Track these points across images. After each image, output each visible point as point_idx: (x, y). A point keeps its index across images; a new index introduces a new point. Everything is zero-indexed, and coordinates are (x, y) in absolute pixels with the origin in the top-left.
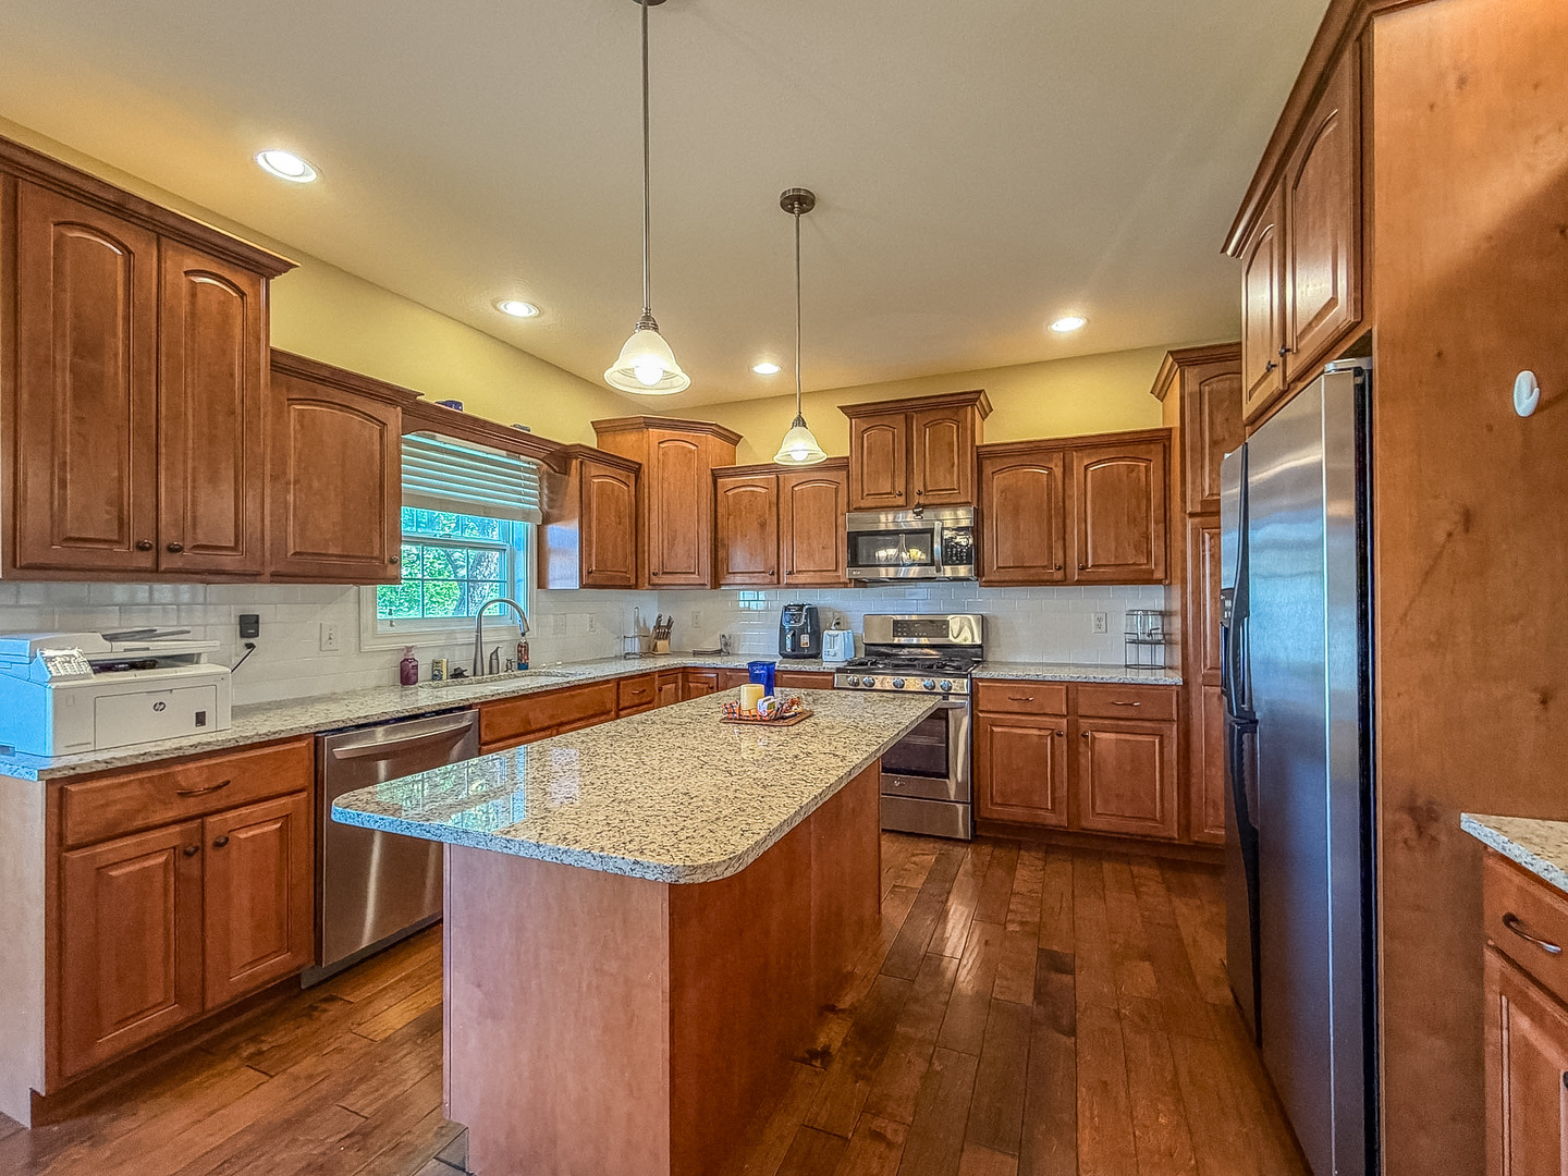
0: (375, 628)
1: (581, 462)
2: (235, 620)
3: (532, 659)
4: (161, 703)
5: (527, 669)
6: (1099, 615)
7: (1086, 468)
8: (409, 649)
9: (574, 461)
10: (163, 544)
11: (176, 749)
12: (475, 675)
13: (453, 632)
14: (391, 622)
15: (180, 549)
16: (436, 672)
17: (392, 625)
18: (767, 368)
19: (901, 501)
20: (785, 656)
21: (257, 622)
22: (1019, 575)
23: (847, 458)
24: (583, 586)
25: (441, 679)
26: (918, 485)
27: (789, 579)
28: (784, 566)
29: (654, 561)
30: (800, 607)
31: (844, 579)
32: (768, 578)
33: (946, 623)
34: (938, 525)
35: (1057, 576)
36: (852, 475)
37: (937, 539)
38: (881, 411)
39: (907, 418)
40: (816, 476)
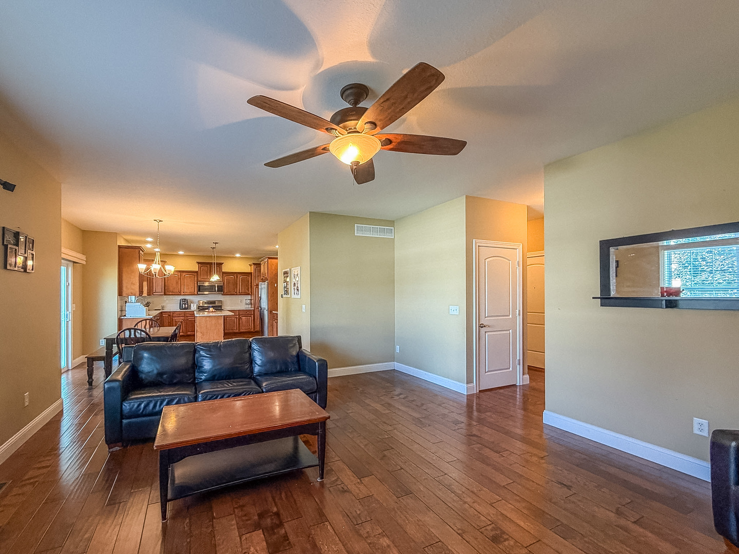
7: (240, 277)
20: (181, 309)
23: (198, 271)
27: (184, 294)
28: (182, 291)
29: (154, 289)
30: (185, 299)
31: (196, 294)
32: (178, 293)
33: (215, 302)
34: (216, 285)
35: (235, 294)
36: (199, 274)
37: (216, 287)
38: (205, 263)
39: (210, 266)
40: (190, 274)
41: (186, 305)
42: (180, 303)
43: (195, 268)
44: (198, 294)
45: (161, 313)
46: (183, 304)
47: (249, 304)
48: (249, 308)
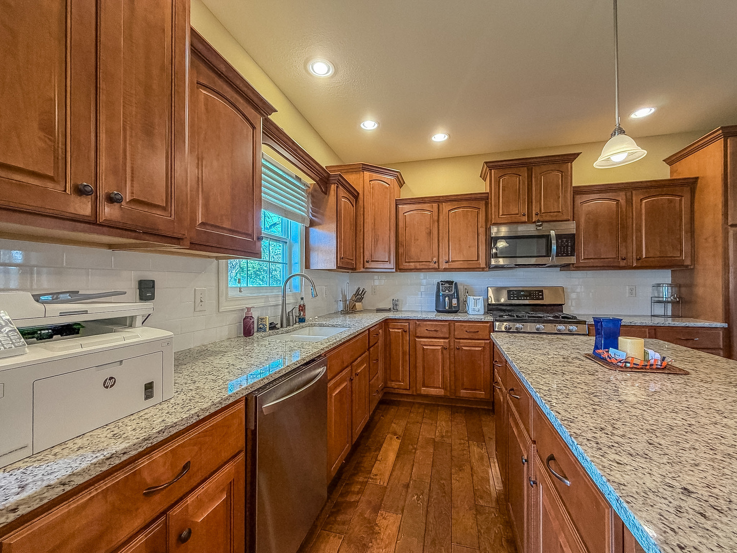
0: (227, 294)
1: (337, 187)
2: (134, 285)
3: (308, 315)
4: (111, 378)
5: (304, 322)
6: (631, 287)
7: (641, 200)
8: (249, 310)
9: (333, 186)
10: (102, 192)
11: (145, 440)
12: (282, 326)
13: (267, 297)
14: (240, 288)
15: (119, 201)
16: (261, 326)
17: (240, 291)
18: (440, 137)
19: (525, 219)
20: (438, 311)
21: (153, 287)
22: (597, 263)
23: (488, 193)
24: (338, 267)
25: (265, 331)
26: (535, 210)
27: (446, 266)
28: (443, 258)
29: (367, 254)
30: (451, 283)
31: (483, 265)
32: (432, 265)
33: (542, 291)
34: (553, 233)
35: (622, 263)
36: (491, 203)
37: (554, 242)
38: (512, 165)
39: (528, 170)
40: (465, 204)
41: (455, 301)
42: (438, 296)
43: (481, 187)
44: (489, 267)
45: (386, 323)
46: (444, 296)
47: (664, 302)
48: (665, 316)
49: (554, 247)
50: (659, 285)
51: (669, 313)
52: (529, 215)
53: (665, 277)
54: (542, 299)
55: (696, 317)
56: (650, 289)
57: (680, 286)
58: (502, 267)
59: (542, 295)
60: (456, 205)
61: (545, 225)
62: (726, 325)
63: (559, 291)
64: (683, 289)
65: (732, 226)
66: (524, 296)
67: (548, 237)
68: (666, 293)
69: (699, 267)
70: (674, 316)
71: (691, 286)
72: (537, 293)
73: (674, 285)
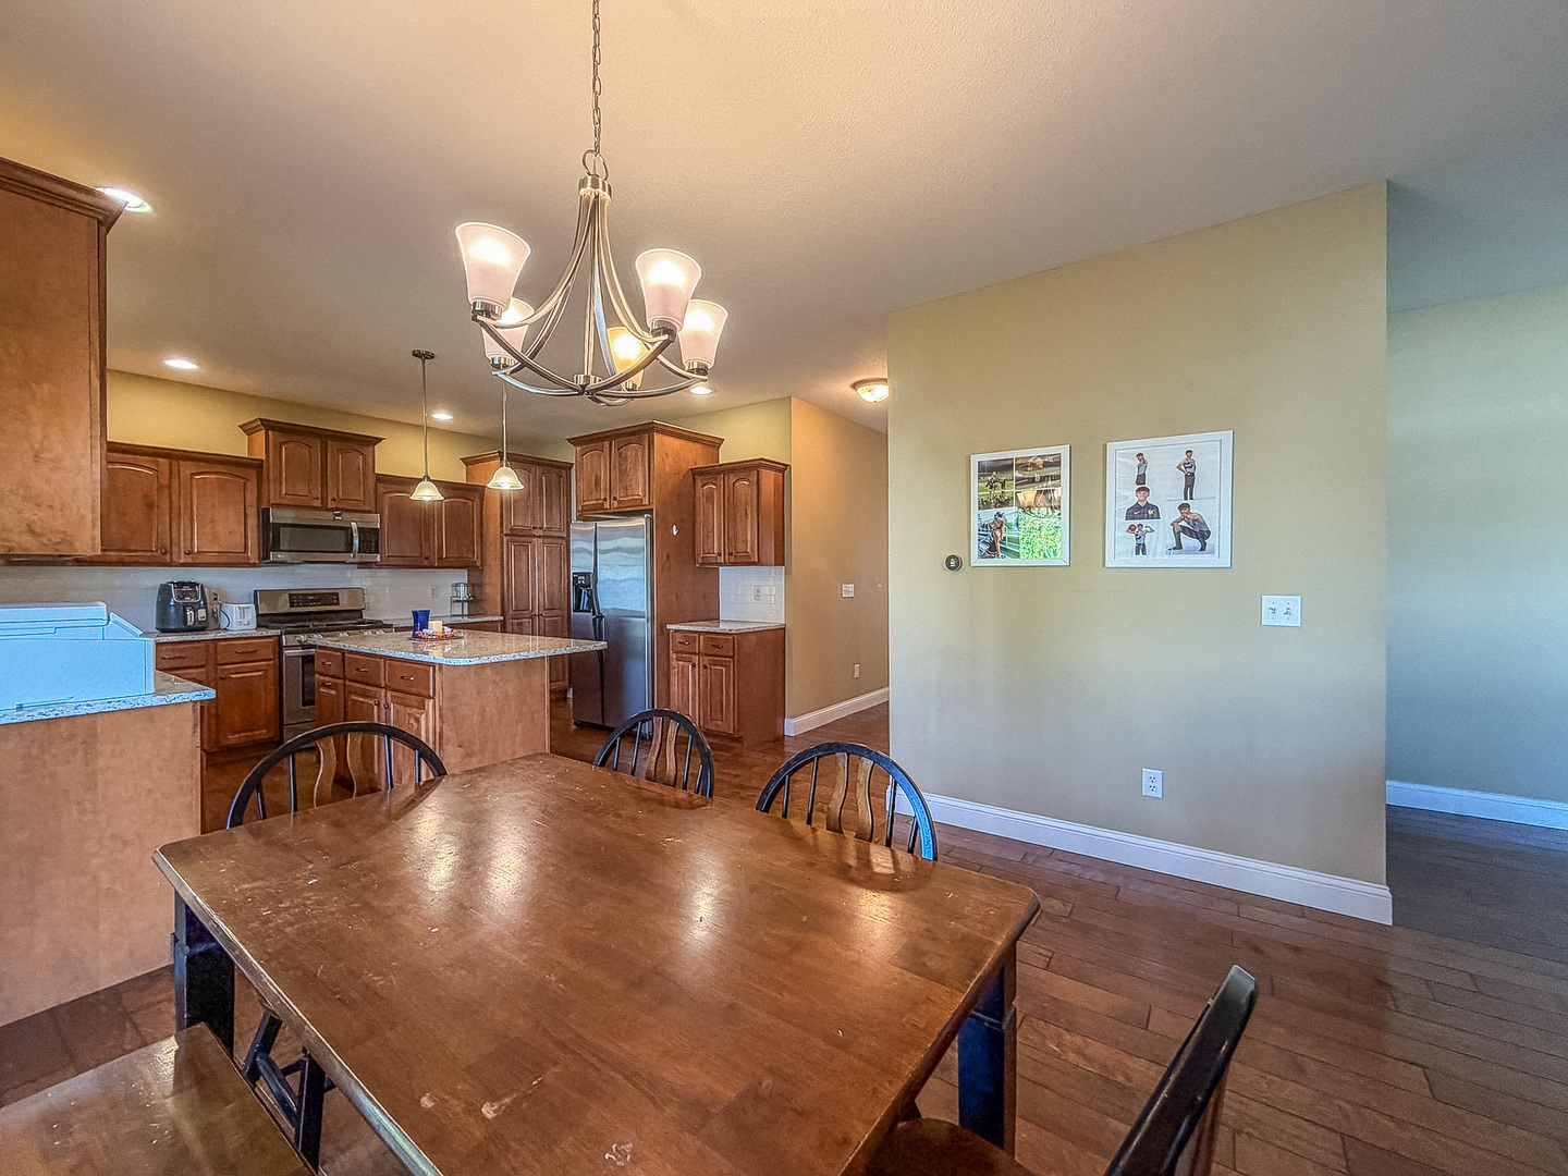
6: (433, 587)
18: (181, 364)
19: (318, 504)
20: (164, 631)
22: (401, 561)
23: (263, 461)
26: (331, 494)
27: (187, 558)
28: (181, 547)
30: (193, 585)
31: (254, 559)
32: (159, 556)
33: (337, 594)
34: (354, 525)
35: (425, 563)
36: (268, 476)
37: (356, 535)
38: (302, 431)
39: (322, 443)
40: (220, 468)
44: (264, 562)
47: (462, 601)
48: (463, 615)
49: (356, 542)
50: (457, 585)
51: (466, 612)
52: (324, 499)
53: (462, 576)
54: (338, 604)
55: (484, 615)
56: (450, 589)
57: (474, 585)
58: (282, 563)
59: (338, 599)
60: (204, 467)
61: (345, 515)
62: (502, 618)
63: (357, 593)
64: (476, 588)
65: (506, 535)
66: (312, 601)
67: (348, 530)
68: (463, 592)
69: (486, 568)
70: (469, 615)
71: (481, 585)
72: (331, 597)
73: (470, 585)
